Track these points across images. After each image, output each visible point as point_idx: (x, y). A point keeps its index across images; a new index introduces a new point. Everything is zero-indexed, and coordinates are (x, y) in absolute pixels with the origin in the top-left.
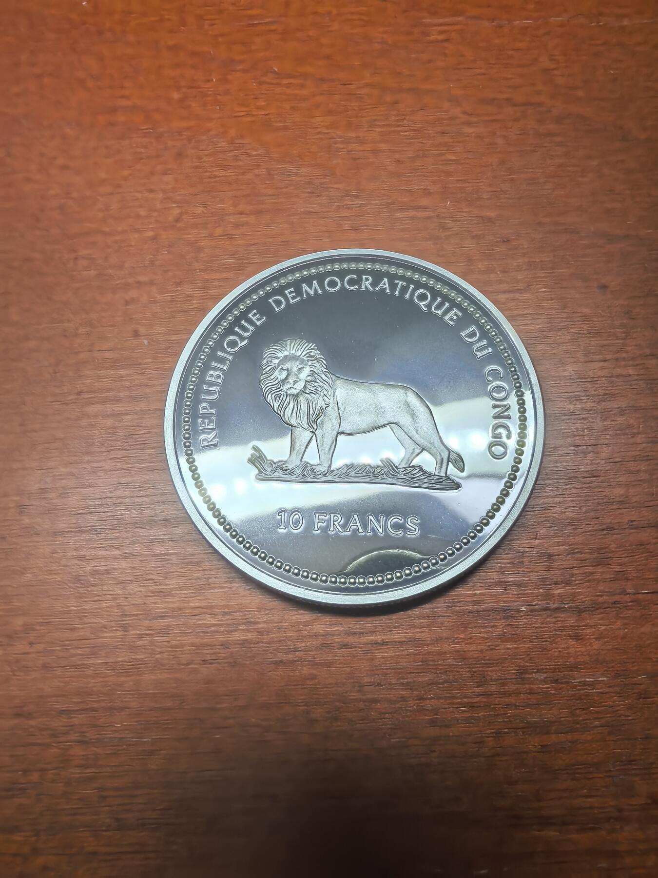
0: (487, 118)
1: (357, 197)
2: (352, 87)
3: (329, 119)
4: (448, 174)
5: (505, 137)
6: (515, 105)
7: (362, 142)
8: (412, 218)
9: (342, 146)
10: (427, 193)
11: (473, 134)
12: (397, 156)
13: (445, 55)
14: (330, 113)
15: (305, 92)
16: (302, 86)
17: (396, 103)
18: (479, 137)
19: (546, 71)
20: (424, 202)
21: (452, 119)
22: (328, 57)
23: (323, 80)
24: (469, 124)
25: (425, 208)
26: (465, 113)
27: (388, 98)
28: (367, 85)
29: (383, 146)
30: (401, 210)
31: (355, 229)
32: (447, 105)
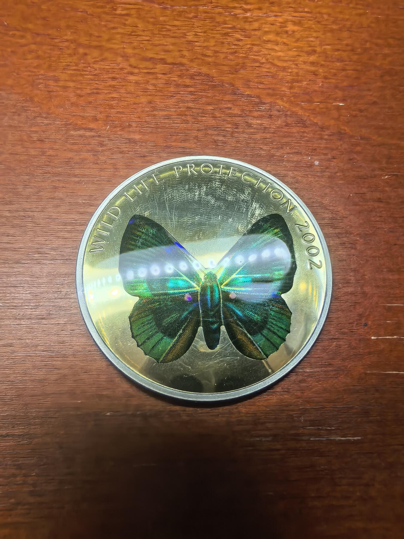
0: (145, 71)
1: (46, 118)
2: (56, 41)
3: (36, 62)
4: (111, 107)
5: (154, 85)
6: (166, 64)
7: (57, 80)
8: (81, 136)
9: (41, 81)
10: (95, 119)
11: (134, 81)
12: (79, 92)
13: (125, 25)
14: (38, 57)
15: (23, 41)
16: (22, 37)
17: (86, 54)
18: (137, 83)
19: (189, 42)
20: (92, 126)
21: (122, 69)
22: (44, 19)
23: (38, 34)
24: (132, 74)
25: (91, 130)
26: (131, 66)
27: (81, 51)
28: (67, 41)
29: (71, 84)
30: (75, 130)
31: (41, 141)
32: (120, 59)
